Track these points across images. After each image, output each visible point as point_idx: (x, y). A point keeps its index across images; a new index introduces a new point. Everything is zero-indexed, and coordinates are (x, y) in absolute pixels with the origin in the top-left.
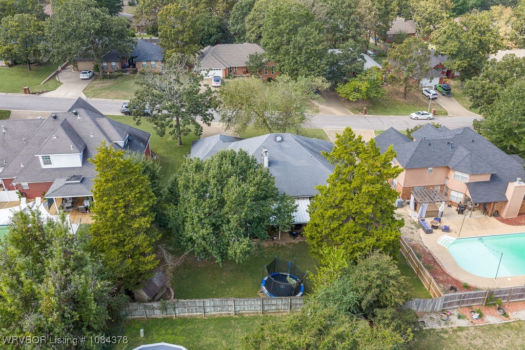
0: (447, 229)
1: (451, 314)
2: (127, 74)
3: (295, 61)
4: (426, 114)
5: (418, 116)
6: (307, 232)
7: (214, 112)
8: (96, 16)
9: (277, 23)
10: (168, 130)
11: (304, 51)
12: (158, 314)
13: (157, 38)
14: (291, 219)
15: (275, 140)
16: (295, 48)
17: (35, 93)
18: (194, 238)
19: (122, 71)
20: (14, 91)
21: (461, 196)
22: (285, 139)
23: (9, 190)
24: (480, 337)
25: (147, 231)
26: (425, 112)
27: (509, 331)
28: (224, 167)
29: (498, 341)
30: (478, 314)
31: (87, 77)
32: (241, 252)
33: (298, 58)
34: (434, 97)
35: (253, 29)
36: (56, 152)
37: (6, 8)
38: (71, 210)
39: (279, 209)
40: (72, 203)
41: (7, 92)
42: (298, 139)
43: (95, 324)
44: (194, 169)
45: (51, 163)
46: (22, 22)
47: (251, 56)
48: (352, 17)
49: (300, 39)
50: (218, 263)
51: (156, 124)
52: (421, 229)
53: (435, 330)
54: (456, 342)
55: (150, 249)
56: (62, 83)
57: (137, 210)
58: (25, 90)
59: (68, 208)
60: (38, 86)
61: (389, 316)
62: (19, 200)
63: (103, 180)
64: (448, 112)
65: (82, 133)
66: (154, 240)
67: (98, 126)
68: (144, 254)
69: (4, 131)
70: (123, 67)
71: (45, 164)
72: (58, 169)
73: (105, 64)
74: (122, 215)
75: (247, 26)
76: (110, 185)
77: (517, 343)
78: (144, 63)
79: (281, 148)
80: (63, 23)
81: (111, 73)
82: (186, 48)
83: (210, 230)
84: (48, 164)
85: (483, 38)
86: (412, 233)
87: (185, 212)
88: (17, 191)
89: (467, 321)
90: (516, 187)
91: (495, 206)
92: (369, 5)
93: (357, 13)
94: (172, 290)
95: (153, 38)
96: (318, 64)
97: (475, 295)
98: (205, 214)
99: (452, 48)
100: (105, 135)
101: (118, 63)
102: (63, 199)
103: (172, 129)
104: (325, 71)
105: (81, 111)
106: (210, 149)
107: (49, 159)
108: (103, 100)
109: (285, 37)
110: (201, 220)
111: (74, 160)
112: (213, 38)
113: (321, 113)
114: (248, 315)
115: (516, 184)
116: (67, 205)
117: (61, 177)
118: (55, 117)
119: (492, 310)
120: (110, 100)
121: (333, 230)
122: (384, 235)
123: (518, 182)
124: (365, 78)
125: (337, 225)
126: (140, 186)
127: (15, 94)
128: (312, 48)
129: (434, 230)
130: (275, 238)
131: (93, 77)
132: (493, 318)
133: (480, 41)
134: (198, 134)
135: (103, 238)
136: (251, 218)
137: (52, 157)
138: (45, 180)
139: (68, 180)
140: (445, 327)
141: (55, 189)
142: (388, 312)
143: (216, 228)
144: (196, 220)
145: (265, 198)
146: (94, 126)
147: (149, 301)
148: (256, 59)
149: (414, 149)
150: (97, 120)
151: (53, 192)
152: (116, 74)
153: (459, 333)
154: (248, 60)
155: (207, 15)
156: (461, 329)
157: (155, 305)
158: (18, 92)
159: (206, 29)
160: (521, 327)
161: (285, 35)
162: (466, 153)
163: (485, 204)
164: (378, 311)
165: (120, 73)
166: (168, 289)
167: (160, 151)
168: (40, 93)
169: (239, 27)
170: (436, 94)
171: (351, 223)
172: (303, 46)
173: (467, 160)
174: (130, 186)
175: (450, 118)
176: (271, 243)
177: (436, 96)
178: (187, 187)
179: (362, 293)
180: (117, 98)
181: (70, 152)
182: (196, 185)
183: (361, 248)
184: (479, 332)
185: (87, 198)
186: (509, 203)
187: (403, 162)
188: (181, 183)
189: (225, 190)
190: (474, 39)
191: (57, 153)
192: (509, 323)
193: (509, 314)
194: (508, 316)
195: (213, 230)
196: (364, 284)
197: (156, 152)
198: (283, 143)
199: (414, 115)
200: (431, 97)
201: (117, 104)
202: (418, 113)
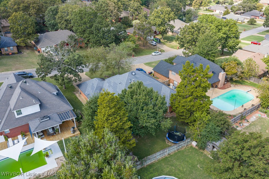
15: (132, 74)
22: (136, 73)
27: (253, 127)
29: (252, 131)
30: (242, 124)
34: (155, 44)
35: (62, 22)
36: (24, 107)
45: (21, 114)
64: (164, 50)
65: (34, 92)
67: (41, 86)
71: (18, 115)
72: (27, 116)
75: (58, 21)
77: (257, 130)
79: (136, 78)
84: (20, 114)
88: (3, 135)
89: (240, 128)
91: (216, 84)
97: (238, 117)
100: (47, 90)
104: (113, 39)
105: (28, 80)
107: (20, 111)
111: (36, 109)
114: (172, 154)
117: (31, 120)
118: (11, 87)
119: (243, 121)
123: (222, 72)
132: (246, 124)
134: (80, 80)
137: (22, 110)
138: (20, 124)
139: (42, 120)
141: (36, 127)
146: (38, 87)
150: (38, 83)
160: (254, 124)
175: (166, 53)
177: (156, 44)
181: (34, 104)
184: (245, 130)
186: (221, 81)
191: (26, 107)
192: (251, 124)
198: (136, 76)
199: (153, 54)
200: (154, 45)
201: (5, 74)
202: (155, 53)
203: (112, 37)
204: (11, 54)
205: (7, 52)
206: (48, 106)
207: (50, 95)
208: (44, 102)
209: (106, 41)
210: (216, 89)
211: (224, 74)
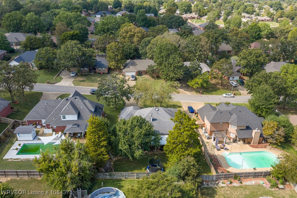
0: (226, 149)
1: (220, 182)
2: (92, 73)
3: (168, 70)
4: (230, 95)
5: (226, 96)
6: (165, 148)
7: (130, 96)
8: (79, 49)
9: (161, 52)
10: (111, 103)
11: (172, 66)
12: (108, 177)
13: (105, 54)
14: (159, 143)
15: (156, 110)
16: (168, 64)
17: (52, 84)
18: (122, 149)
19: (89, 72)
20: (43, 82)
21: (234, 135)
22: (159, 110)
23: (48, 129)
24: (229, 191)
25: (106, 147)
26: (229, 94)
27: (241, 189)
28: (134, 123)
29: (236, 192)
30: (230, 182)
31: (74, 75)
32: (139, 155)
33: (170, 69)
35: (150, 52)
36: (67, 114)
37: (36, 40)
38: (73, 137)
39: (155, 139)
40: (73, 135)
41: (40, 83)
42: (165, 110)
43: (87, 178)
44: (123, 124)
45: (65, 118)
46: (47, 51)
47: (149, 66)
48: (198, 46)
49: (171, 61)
50: (131, 159)
51: (107, 101)
52: (216, 149)
53: (212, 187)
54: (220, 192)
55: (106, 153)
56: (63, 78)
57: (102, 139)
58: (48, 82)
59: (72, 136)
60: (52, 80)
61: (190, 179)
62: (52, 133)
63: (91, 128)
64: (241, 94)
65: (78, 106)
66: (108, 150)
67: (84, 103)
68: (104, 155)
69: (46, 104)
70: (90, 70)
71: (63, 119)
72: (68, 121)
73: (82, 69)
74: (97, 140)
75: (148, 51)
76: (94, 130)
77: (243, 193)
78: (100, 69)
79: (158, 114)
80: (66, 53)
81: (84, 73)
82: (119, 62)
83: (128, 147)
85: (258, 59)
86: (212, 150)
87: (119, 140)
88: (52, 129)
89: (225, 185)
90: (255, 132)
91: (248, 140)
92: (206, 40)
93: (200, 44)
94: (113, 169)
95: (103, 54)
96: (179, 72)
97: (229, 175)
98: (126, 141)
99: (244, 63)
100: (87, 107)
101: (88, 69)
102: (70, 133)
103: (113, 103)
105: (78, 97)
106: (129, 113)
108: (82, 87)
109: (164, 59)
110: (125, 143)
111: (74, 117)
112: (132, 55)
113: (180, 94)
115: (256, 131)
116: (71, 135)
117: (69, 124)
119: (237, 181)
120: (85, 87)
121: (174, 148)
122: (193, 150)
124: (201, 78)
125: (175, 146)
126: (103, 130)
127: (43, 84)
128: (176, 65)
129: (221, 149)
130: (154, 151)
131: (77, 75)
132: (236, 184)
133: (257, 60)
134: (124, 105)
135: (90, 149)
136: (143, 142)
137: (66, 116)
138: (63, 125)
139: (73, 126)
140: (216, 186)
141: (68, 129)
142: (190, 178)
143: (130, 146)
144: (123, 143)
145: (149, 135)
146: (82, 103)
147: (105, 172)
148: (151, 68)
149: (214, 115)
150: (84, 101)
151: (67, 130)
152: (87, 73)
153: (221, 189)
154: (147, 68)
155: (129, 44)
156: (222, 187)
157: (107, 174)
158: (44, 83)
159: (128, 51)
160: (246, 187)
161: (164, 58)
162: (236, 117)
163: (244, 139)
164: (186, 177)
165: (89, 73)
166: (111, 169)
167: (108, 112)
168: (54, 83)
169: (144, 51)
170: (236, 85)
171: (180, 146)
172: (173, 63)
173: (236, 120)
174: (100, 130)
175: (242, 97)
176: (152, 153)
178: (120, 131)
179: (181, 171)
180: (88, 86)
181: (73, 114)
182: (123, 130)
183: (184, 155)
184: (229, 189)
185: (79, 133)
186: (253, 138)
187: (209, 120)
188: (118, 129)
189: (134, 132)
190: (254, 60)
192: (242, 186)
193: (243, 183)
194: (242, 183)
195: (129, 147)
196: (182, 167)
197: (106, 112)
198: (158, 112)
199: (224, 95)
200: (234, 86)
201: (88, 89)
202: (226, 94)
203: (182, 72)
204: (102, 73)
205: (100, 72)
206: (83, 117)
207: (87, 110)
208: (82, 114)
209: (174, 75)
210: (247, 145)
211: (258, 132)
